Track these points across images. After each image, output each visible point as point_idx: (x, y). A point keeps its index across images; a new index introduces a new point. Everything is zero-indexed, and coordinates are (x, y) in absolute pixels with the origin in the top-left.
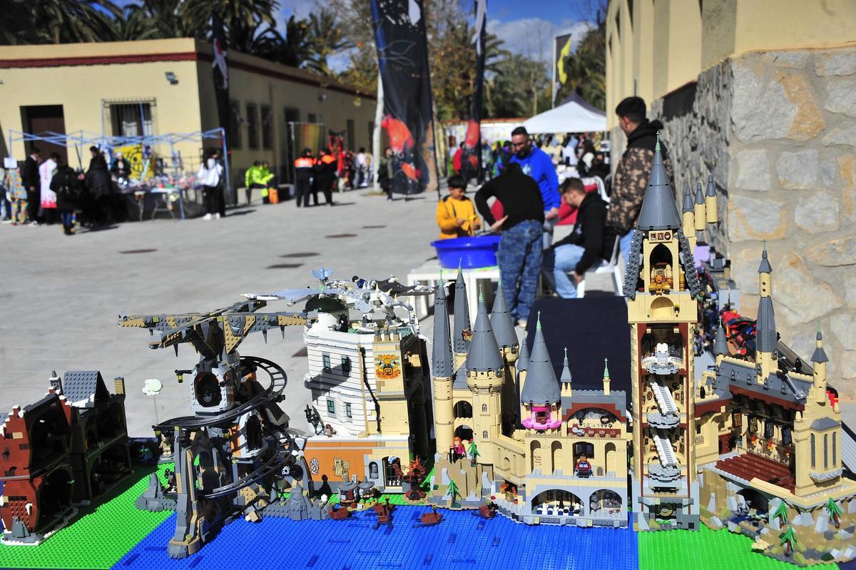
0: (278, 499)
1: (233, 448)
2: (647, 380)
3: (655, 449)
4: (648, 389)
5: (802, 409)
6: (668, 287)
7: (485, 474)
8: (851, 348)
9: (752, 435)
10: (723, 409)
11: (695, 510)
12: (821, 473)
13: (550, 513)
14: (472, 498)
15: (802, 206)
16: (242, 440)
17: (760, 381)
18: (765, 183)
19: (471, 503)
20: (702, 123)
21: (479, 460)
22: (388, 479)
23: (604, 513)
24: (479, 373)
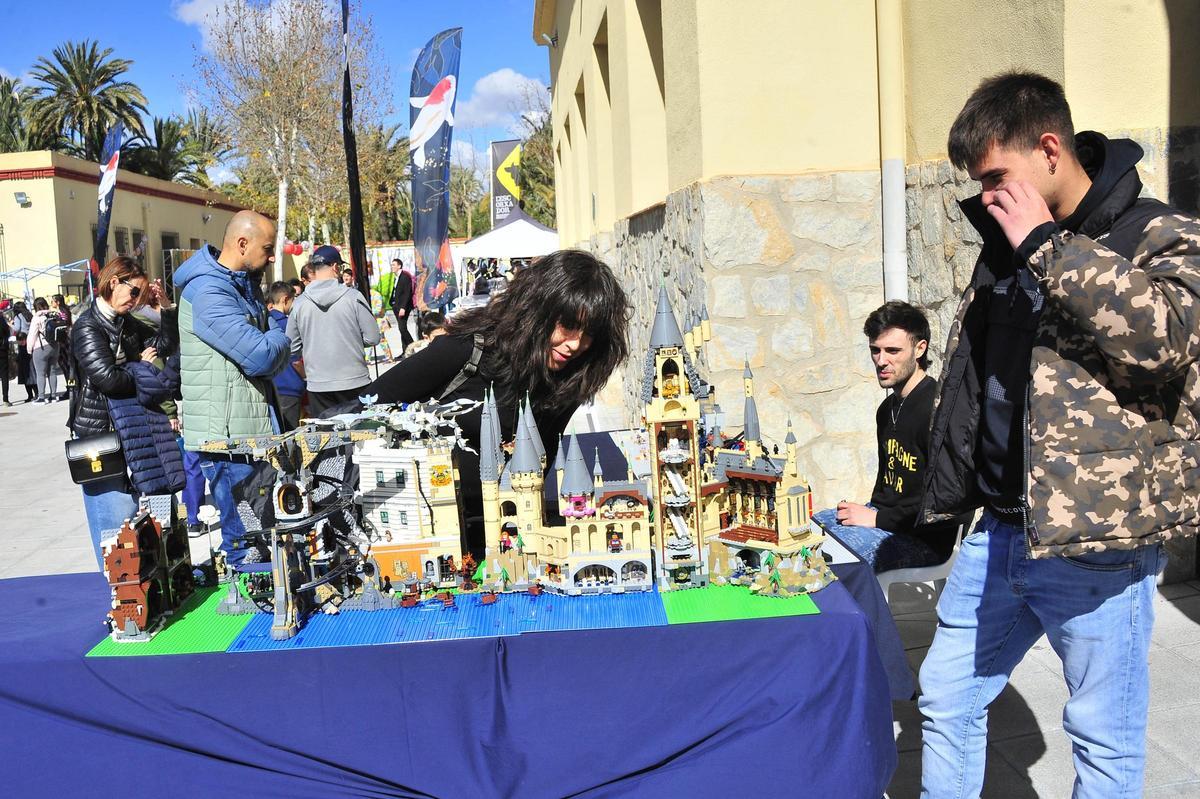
0: (351, 596)
1: (311, 551)
2: (663, 470)
3: (672, 526)
4: (664, 478)
5: (781, 480)
6: (677, 392)
7: (530, 562)
8: (833, 477)
9: (744, 509)
10: (722, 490)
11: (705, 570)
12: (796, 528)
13: (589, 585)
14: (521, 582)
15: (779, 333)
16: (320, 544)
17: (749, 464)
18: (740, 310)
19: (520, 586)
20: (674, 247)
21: (525, 550)
22: (443, 576)
23: (633, 582)
24: (523, 475)
